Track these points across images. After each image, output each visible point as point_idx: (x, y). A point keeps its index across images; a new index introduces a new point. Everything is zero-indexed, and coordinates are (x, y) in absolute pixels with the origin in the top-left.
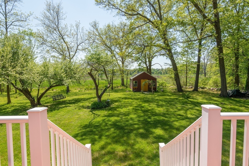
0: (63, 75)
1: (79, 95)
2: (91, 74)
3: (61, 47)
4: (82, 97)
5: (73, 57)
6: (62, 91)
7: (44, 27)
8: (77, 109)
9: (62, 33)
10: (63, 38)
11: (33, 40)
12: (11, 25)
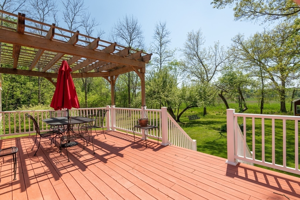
0: (198, 97)
1: (215, 118)
2: (222, 95)
3: (199, 71)
4: (218, 120)
5: (211, 79)
6: (200, 113)
7: (186, 56)
8: (208, 129)
9: (201, 57)
10: (201, 62)
11: (177, 68)
12: (163, 61)
